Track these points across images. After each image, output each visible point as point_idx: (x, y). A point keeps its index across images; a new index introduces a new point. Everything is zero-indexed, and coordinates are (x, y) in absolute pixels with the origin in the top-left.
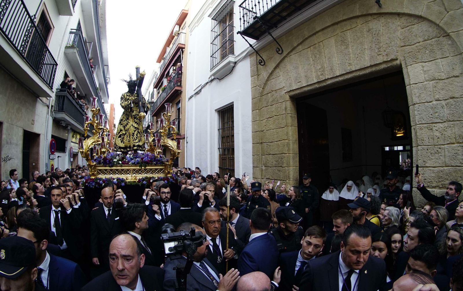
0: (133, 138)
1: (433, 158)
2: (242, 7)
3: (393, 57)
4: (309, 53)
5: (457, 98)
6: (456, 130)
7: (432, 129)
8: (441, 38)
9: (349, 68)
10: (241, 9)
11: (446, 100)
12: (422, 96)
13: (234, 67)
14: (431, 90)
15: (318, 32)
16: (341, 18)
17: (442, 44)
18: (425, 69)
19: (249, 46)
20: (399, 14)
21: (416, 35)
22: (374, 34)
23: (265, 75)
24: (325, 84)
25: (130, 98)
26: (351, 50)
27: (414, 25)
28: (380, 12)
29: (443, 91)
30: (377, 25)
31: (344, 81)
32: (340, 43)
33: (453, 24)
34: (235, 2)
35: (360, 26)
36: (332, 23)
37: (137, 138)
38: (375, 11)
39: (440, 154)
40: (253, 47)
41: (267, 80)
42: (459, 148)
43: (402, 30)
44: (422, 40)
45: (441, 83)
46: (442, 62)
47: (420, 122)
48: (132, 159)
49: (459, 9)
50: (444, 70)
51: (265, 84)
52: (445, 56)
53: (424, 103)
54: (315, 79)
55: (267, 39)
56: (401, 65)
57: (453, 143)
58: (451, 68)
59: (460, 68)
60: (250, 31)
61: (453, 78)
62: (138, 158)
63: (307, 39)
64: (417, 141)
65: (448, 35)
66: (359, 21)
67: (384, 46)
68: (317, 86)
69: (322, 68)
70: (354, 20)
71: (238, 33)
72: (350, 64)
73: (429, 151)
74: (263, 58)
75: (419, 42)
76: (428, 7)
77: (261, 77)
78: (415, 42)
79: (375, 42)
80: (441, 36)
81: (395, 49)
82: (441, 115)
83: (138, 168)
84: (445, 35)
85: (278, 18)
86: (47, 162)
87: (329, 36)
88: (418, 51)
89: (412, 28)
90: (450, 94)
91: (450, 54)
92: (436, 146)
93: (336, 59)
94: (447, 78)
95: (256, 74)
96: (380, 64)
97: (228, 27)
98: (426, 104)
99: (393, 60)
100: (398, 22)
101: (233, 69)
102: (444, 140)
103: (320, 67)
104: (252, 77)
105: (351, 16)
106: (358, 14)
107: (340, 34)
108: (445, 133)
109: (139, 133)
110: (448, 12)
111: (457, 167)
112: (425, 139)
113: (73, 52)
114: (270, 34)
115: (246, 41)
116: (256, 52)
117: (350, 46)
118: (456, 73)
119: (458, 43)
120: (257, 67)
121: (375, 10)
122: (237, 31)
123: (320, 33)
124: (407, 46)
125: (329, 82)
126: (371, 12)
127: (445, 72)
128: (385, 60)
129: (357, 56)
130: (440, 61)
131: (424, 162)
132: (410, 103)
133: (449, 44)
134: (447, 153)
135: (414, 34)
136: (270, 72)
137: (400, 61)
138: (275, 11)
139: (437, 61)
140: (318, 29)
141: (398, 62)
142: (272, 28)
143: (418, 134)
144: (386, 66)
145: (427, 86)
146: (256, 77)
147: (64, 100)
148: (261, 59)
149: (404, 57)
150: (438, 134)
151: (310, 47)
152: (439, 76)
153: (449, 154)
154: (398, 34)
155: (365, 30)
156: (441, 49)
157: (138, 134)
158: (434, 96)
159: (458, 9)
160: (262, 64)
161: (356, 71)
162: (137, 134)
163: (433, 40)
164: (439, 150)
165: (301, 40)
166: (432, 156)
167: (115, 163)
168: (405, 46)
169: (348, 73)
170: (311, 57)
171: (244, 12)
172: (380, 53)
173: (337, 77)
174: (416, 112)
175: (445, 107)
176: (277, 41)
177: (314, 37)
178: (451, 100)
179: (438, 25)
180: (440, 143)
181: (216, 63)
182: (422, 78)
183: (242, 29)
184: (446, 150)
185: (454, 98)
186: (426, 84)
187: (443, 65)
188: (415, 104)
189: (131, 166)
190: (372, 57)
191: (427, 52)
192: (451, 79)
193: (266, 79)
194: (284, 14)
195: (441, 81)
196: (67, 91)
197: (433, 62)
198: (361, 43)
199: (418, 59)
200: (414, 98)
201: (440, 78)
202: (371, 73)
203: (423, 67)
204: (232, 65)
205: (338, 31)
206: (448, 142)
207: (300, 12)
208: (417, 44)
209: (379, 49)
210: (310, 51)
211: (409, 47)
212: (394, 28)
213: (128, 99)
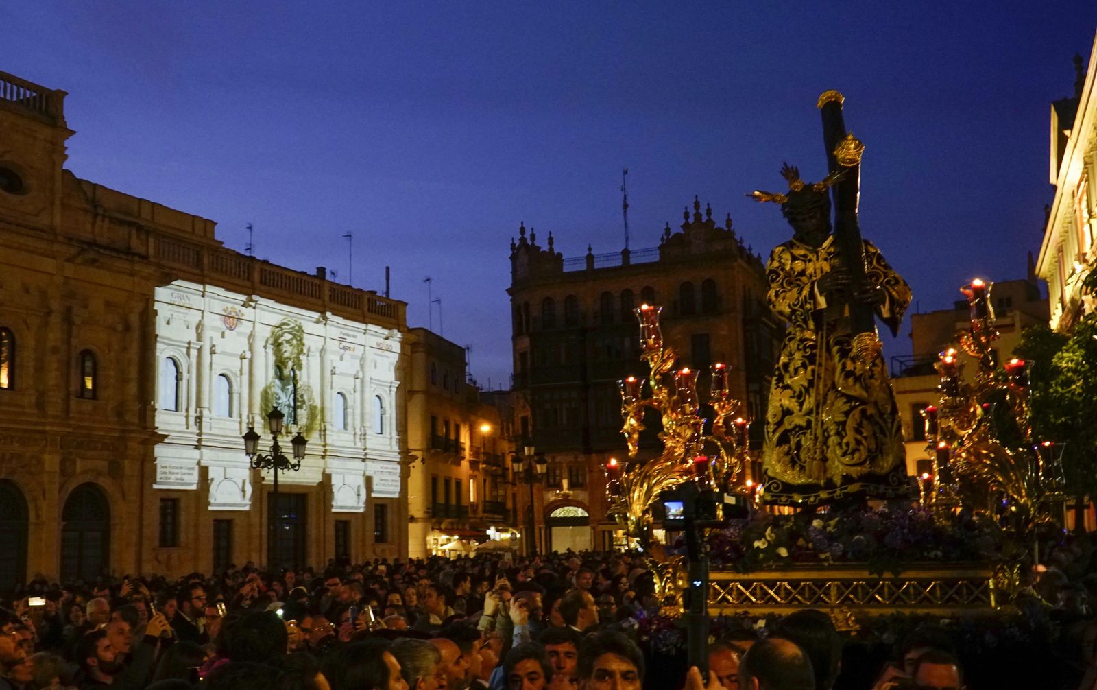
0: (840, 444)
25: (810, 270)
37: (858, 442)
48: (831, 538)
62: (861, 531)
83: (866, 574)
109: (869, 418)
157: (865, 422)
162: (860, 425)
167: (761, 556)
189: (830, 568)
213: (802, 273)
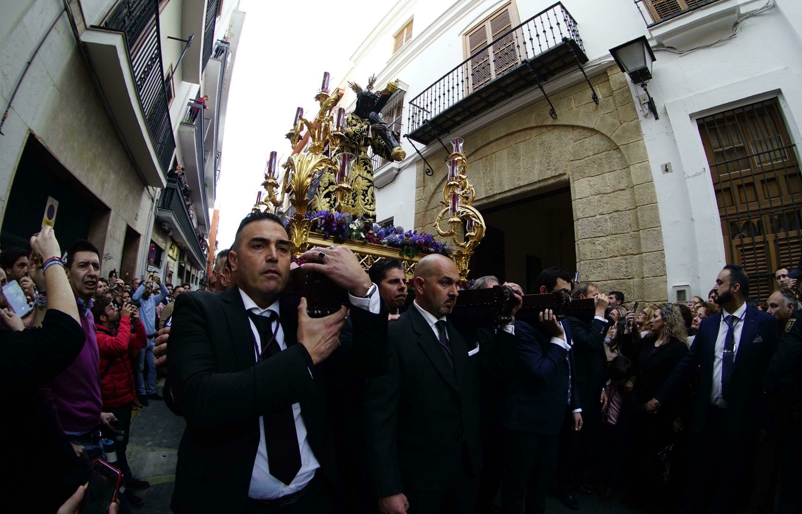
1: (595, 272)
2: (412, 104)
3: (561, 172)
4: (481, 165)
5: (621, 211)
6: (619, 243)
7: (594, 244)
8: (612, 151)
9: (517, 183)
10: (412, 106)
11: (610, 213)
12: (586, 210)
13: (397, 174)
14: (596, 205)
15: (491, 142)
16: (515, 128)
17: (611, 157)
18: (591, 184)
19: (416, 151)
20: (573, 127)
21: (587, 148)
22: (545, 147)
23: (431, 187)
24: (493, 200)
26: (521, 164)
27: (586, 138)
28: (554, 124)
29: (608, 205)
30: (550, 137)
31: (512, 196)
32: (512, 156)
33: (624, 137)
34: (406, 92)
35: (534, 138)
36: (507, 133)
38: (549, 123)
39: (602, 268)
40: (420, 154)
41: (434, 193)
42: (622, 261)
43: (575, 143)
44: (592, 154)
45: (606, 198)
46: (609, 176)
47: (583, 237)
49: (634, 120)
50: (610, 184)
51: (431, 197)
52: (612, 170)
53: (587, 217)
54: (483, 194)
55: (437, 146)
56: (569, 179)
57: (617, 256)
58: (618, 181)
59: (627, 181)
60: (419, 135)
61: (619, 192)
63: (479, 149)
64: (580, 255)
65: (619, 148)
66: (534, 132)
67: (554, 160)
68: (485, 201)
69: (491, 182)
70: (528, 132)
71: (404, 136)
72: (519, 179)
73: (592, 265)
74: (431, 167)
75: (589, 156)
76: (603, 120)
77: (427, 189)
78: (585, 156)
79: (545, 156)
80: (611, 149)
81: (564, 163)
82: (604, 229)
84: (615, 148)
85: (451, 123)
86: (143, 274)
87: (502, 148)
88: (586, 165)
89: (584, 141)
90: (615, 208)
91: (618, 167)
92: (599, 260)
93: (506, 173)
94: (613, 192)
95: (422, 185)
96: (548, 179)
97: (394, 125)
98: (589, 218)
99: (561, 175)
100: (571, 135)
101: (395, 177)
102: (607, 253)
103: (489, 181)
104: (417, 188)
105: (526, 126)
106: (533, 125)
107: (513, 146)
108: (607, 246)
110: (621, 124)
111: (621, 280)
112: (587, 253)
113: (191, 131)
114: (440, 140)
115: (413, 146)
116: (423, 159)
117: (521, 159)
118: (622, 186)
119: (626, 157)
120: (424, 177)
121: (550, 121)
122: (404, 134)
123: (493, 144)
124: (576, 160)
125: (497, 198)
126: (545, 124)
127: (611, 186)
128: (553, 175)
129: (526, 170)
130: (607, 175)
131: (587, 276)
132: (575, 219)
133: (619, 158)
134: (609, 266)
135: (585, 147)
136: (438, 183)
137: (568, 176)
138: (447, 116)
139: (604, 175)
140: (491, 139)
141: (566, 177)
142: (444, 133)
143: (580, 249)
144: (554, 181)
145: (592, 201)
146: (422, 188)
147: (172, 194)
148: (428, 168)
149: (572, 171)
150: (601, 248)
151: (481, 158)
152: (605, 190)
153: (612, 268)
154: (570, 148)
155: (538, 143)
156: (609, 163)
158: (598, 211)
159: (632, 121)
160: (429, 174)
161: (524, 186)
163: (603, 153)
164: (602, 264)
165: (474, 150)
166: (595, 270)
167: (354, 233)
168: (574, 160)
169: (516, 189)
170: (482, 170)
171: (414, 110)
172: (549, 168)
173: (505, 192)
174: (579, 227)
175: (609, 220)
176: (448, 149)
177: (488, 148)
178: (615, 214)
179: (609, 138)
180: (602, 257)
181: (376, 168)
182: (588, 192)
183: (410, 131)
184: (609, 263)
185: (618, 211)
186: (591, 199)
187: (609, 179)
188: (579, 219)
189: (385, 249)
190: (541, 172)
191: (596, 166)
192: (617, 192)
193: (432, 192)
194: (458, 119)
195: (606, 195)
196: (177, 182)
197: (600, 176)
198: (532, 157)
199: (585, 173)
200: (578, 213)
201: (605, 192)
202: (540, 188)
203: (590, 181)
204: (395, 172)
205: (512, 143)
206: (611, 256)
207: (475, 118)
208: (587, 158)
209: (548, 163)
210: (481, 163)
211: (578, 161)
212: (566, 141)
